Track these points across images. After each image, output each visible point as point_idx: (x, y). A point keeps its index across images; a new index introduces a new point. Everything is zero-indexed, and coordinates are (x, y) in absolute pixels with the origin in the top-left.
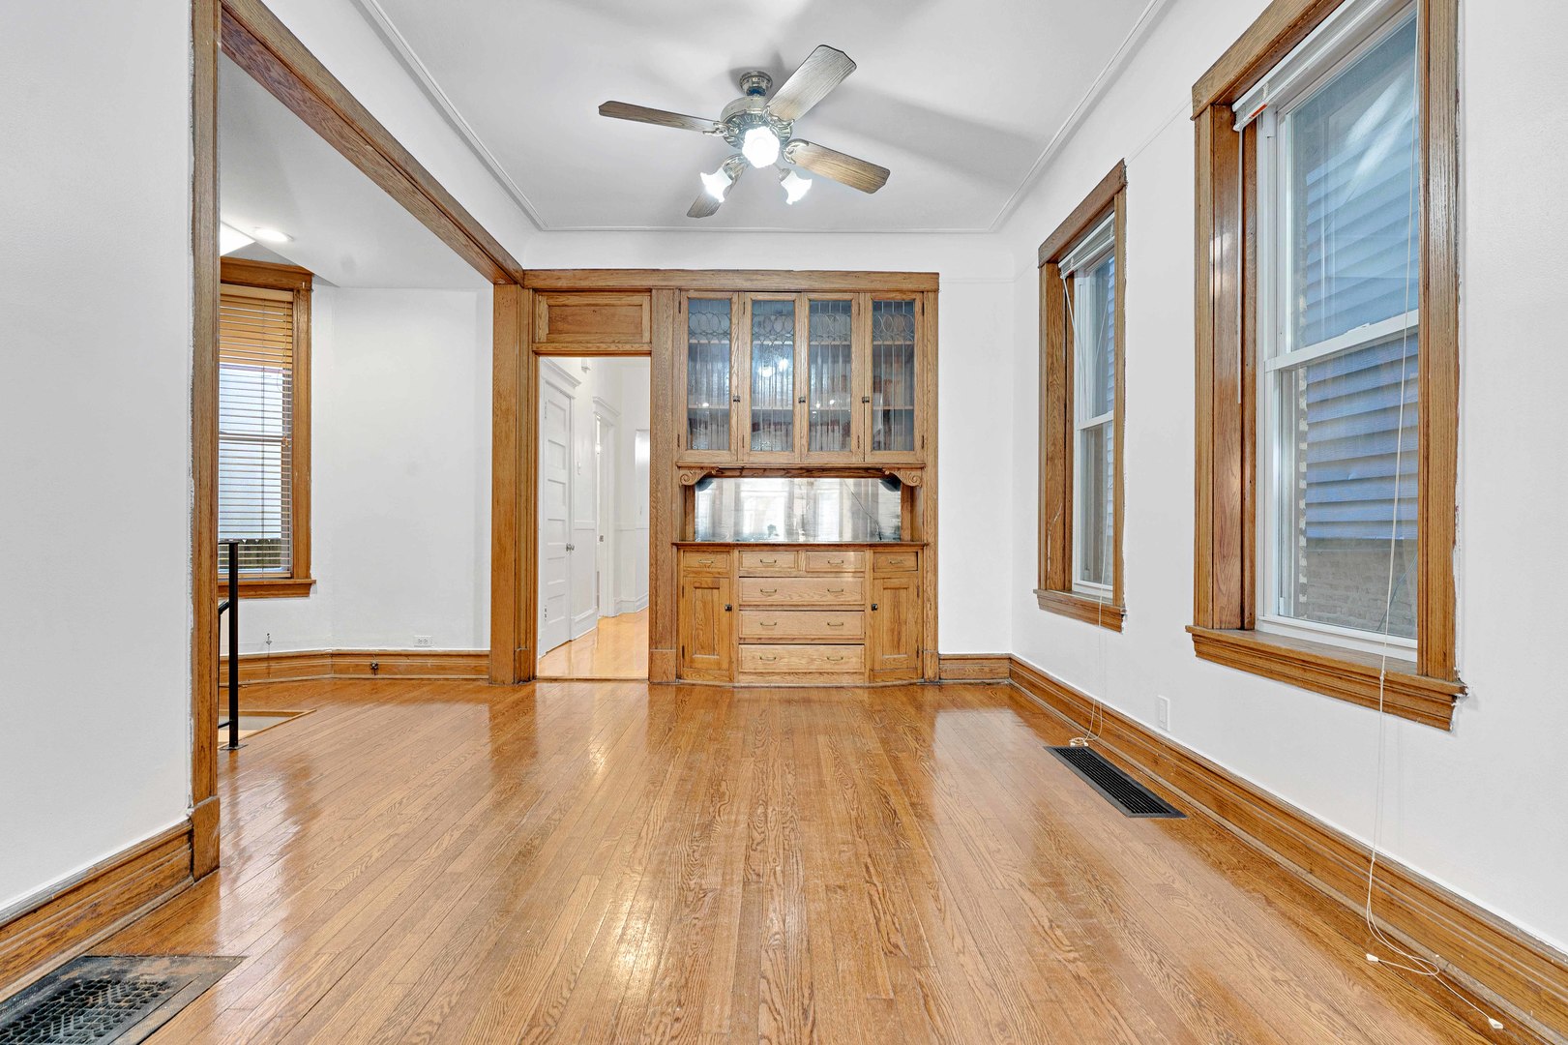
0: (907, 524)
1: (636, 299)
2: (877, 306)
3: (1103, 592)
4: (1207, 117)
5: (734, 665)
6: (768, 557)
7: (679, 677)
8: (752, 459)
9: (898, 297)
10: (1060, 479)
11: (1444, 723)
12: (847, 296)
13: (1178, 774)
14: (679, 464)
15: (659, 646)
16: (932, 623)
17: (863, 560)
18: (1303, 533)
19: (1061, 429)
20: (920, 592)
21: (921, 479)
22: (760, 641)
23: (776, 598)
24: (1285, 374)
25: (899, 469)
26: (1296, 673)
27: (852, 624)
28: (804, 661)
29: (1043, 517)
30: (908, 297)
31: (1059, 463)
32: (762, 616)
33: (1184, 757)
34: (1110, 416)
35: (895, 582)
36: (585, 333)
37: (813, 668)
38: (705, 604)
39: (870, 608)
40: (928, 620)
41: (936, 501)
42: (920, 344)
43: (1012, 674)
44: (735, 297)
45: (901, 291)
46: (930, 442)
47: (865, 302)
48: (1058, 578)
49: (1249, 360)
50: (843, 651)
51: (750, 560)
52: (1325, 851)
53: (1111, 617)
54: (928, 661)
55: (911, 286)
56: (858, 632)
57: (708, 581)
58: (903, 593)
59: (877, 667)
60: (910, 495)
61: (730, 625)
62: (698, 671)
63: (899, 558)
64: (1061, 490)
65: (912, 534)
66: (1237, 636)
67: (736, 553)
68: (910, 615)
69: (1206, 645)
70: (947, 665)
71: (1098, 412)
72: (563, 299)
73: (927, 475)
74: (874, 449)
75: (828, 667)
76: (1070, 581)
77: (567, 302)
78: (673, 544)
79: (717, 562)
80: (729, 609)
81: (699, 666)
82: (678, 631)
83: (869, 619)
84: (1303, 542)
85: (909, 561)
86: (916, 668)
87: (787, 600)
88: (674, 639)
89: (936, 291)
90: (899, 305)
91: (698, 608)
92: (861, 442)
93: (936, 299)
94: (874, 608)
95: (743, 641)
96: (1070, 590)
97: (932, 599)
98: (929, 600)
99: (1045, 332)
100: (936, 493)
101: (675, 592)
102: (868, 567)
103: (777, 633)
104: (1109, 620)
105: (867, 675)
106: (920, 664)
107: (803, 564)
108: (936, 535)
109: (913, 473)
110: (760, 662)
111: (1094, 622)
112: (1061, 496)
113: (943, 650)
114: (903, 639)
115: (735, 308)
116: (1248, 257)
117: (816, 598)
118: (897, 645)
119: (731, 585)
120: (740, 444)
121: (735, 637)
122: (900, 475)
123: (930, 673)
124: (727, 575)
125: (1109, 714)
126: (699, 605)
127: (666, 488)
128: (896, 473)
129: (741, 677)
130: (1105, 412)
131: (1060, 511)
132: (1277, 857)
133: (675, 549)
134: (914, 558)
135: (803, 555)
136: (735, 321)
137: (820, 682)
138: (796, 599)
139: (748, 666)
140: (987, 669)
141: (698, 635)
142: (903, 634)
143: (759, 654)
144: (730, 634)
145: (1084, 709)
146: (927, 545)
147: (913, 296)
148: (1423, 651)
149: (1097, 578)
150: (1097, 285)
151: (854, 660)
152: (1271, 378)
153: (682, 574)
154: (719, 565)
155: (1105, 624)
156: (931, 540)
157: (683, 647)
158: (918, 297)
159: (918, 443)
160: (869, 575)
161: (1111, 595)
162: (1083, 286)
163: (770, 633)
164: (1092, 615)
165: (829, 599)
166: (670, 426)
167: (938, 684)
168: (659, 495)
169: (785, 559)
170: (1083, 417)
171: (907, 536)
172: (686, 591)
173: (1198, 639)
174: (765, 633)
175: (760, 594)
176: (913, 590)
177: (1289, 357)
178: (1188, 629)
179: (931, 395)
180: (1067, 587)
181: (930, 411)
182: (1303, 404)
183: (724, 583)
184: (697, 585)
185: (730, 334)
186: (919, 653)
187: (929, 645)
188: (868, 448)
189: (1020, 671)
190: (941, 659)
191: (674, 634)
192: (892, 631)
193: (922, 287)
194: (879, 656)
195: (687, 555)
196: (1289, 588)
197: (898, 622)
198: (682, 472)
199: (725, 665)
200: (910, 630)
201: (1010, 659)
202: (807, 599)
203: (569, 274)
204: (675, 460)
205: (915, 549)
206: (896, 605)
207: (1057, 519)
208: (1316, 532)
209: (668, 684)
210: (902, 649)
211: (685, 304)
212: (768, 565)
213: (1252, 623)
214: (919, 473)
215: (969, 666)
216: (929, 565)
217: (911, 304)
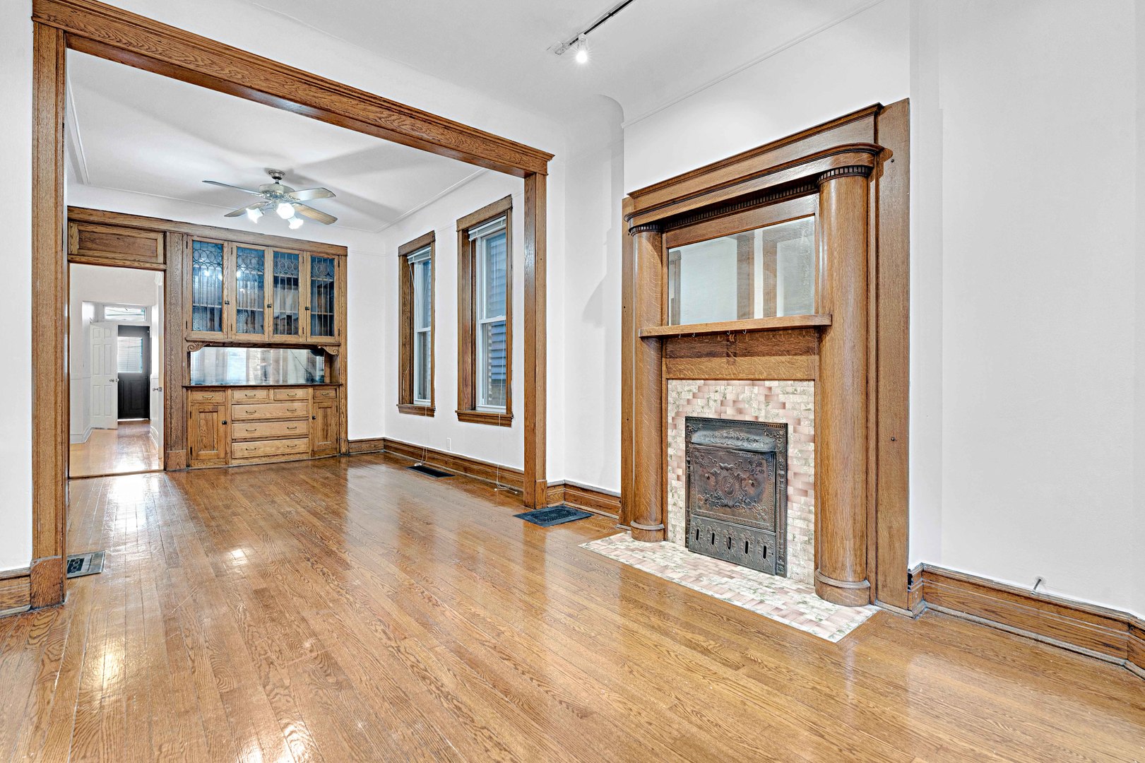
0: (328, 374)
1: (153, 235)
2: (313, 260)
3: (426, 403)
4: (461, 232)
5: (229, 455)
6: (250, 393)
7: (188, 466)
8: (237, 337)
9: (326, 256)
10: (408, 354)
11: (510, 425)
12: (296, 252)
13: (453, 464)
14: (187, 339)
15: (173, 449)
16: (345, 424)
17: (307, 393)
18: (491, 377)
19: (408, 331)
20: (338, 409)
21: (338, 351)
22: (245, 440)
23: (256, 416)
24: (483, 325)
25: (326, 346)
26: (483, 420)
27: (302, 427)
28: (273, 449)
29: (401, 370)
30: (330, 257)
31: (408, 347)
32: (248, 426)
33: (455, 457)
34: (429, 329)
35: (325, 404)
36: (110, 252)
37: (279, 452)
38: (207, 421)
39: (311, 418)
40: (342, 424)
41: (346, 363)
42: (338, 282)
43: (386, 447)
44: (226, 244)
45: (327, 254)
46: (343, 332)
47: (307, 257)
48: (407, 398)
49: (474, 319)
50: (296, 442)
51: (238, 395)
52: (489, 470)
53: (430, 412)
54: (342, 444)
55: (332, 252)
56: (305, 431)
57: (211, 408)
58: (329, 410)
59: (315, 449)
60: (330, 360)
61: (226, 433)
62: (203, 461)
63: (327, 392)
64: (409, 359)
65: (331, 379)
66: (472, 412)
67: (229, 391)
68: (333, 421)
69: (462, 417)
70: (353, 445)
71: (425, 325)
72: (90, 228)
73: (341, 349)
74: (311, 334)
75: (288, 451)
76: (413, 400)
77: (95, 230)
78: (183, 387)
79: (218, 397)
80: (225, 423)
81: (204, 458)
82: (187, 438)
83: (311, 424)
84: (490, 380)
85: (332, 393)
86: (336, 449)
87: (263, 416)
88: (185, 444)
89: (346, 256)
90: (325, 260)
91: (202, 424)
92: (305, 330)
93: (346, 260)
94: (313, 418)
95: (234, 440)
96: (413, 403)
97: (344, 413)
98: (343, 413)
99: (401, 287)
100: (346, 358)
101: (185, 415)
102: (310, 397)
103: (256, 435)
104: (429, 413)
105: (310, 453)
106: (338, 446)
107: (272, 396)
108: (346, 380)
109: (334, 348)
110: (246, 451)
111: (423, 415)
112: (408, 362)
113: (350, 438)
114: (329, 434)
115: (225, 250)
116: (474, 284)
117: (280, 414)
118: (326, 437)
119: (226, 410)
120: (230, 328)
121: (229, 439)
122: (327, 349)
123: (343, 450)
124: (224, 404)
125: (430, 451)
126: (203, 422)
127: (178, 353)
128: (324, 348)
129: (233, 461)
130: (427, 327)
131: (408, 368)
132: (479, 478)
133: (185, 390)
134: (334, 392)
135: (272, 391)
136: (225, 257)
137: (283, 459)
138: (268, 416)
139: (238, 454)
140: (373, 446)
141: (202, 440)
142: (329, 431)
143: (245, 448)
144: (226, 437)
145: (419, 452)
146: (342, 385)
147: (334, 257)
148: (507, 409)
149: (425, 398)
150: (424, 269)
151: (303, 446)
152: (480, 326)
153: (190, 404)
154: (218, 398)
155: (428, 415)
156: (343, 382)
157: (191, 448)
158: (336, 258)
159: (336, 332)
160: (311, 401)
161: (430, 404)
162: (418, 269)
163: (253, 435)
164: (423, 412)
165: (289, 414)
166: (180, 316)
167: (347, 454)
168: (172, 357)
169: (261, 394)
170: (418, 328)
171: (327, 380)
172: (193, 414)
173: (459, 415)
174: (248, 435)
175: (245, 414)
176: (334, 408)
177: (485, 320)
178: (456, 412)
179: (344, 308)
180: (411, 402)
181: (343, 317)
182: (490, 334)
183: (221, 409)
184: (201, 410)
185: (222, 265)
186: (338, 440)
187: (343, 435)
188: (309, 334)
189: (389, 444)
190: (349, 442)
191: (185, 440)
192: (323, 430)
193: (338, 253)
194: (317, 443)
195: (194, 393)
196: (486, 396)
197: (326, 425)
198: (190, 344)
199: (222, 455)
200: (333, 429)
201: (384, 440)
202: (275, 415)
203: (99, 213)
204: (185, 336)
205: (335, 387)
206: (325, 416)
207: (407, 372)
208: (494, 377)
209: (180, 470)
210: (329, 439)
211: (190, 244)
212: (251, 397)
213: (475, 407)
214: (337, 348)
215: (364, 446)
216: (342, 395)
217: (332, 261)
